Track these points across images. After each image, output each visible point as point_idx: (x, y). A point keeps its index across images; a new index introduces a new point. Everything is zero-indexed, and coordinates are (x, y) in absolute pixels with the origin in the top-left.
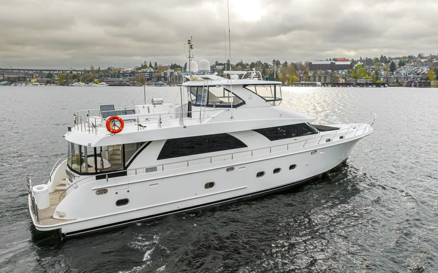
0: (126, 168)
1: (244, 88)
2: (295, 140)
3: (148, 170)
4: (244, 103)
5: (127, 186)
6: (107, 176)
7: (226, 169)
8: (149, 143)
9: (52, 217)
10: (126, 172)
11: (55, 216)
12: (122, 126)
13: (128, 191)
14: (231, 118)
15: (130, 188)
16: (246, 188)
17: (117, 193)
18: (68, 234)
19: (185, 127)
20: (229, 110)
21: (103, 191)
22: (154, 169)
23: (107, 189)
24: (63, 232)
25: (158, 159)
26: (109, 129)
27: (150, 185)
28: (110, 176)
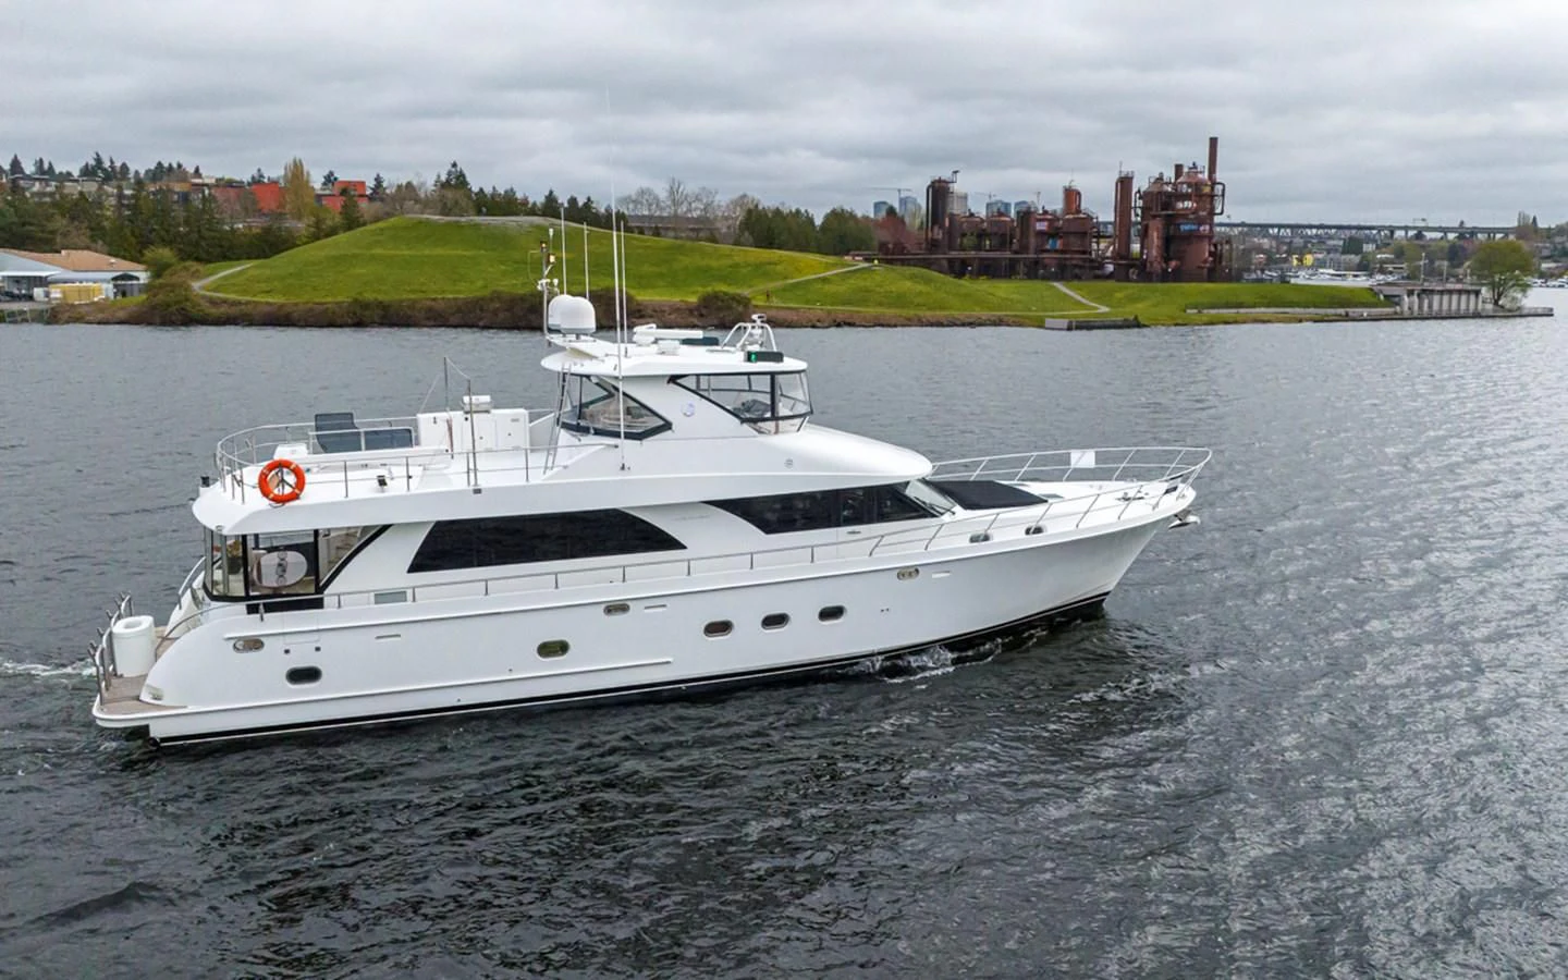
0: (320, 590)
1: (671, 385)
2: (853, 533)
3: (382, 597)
4: (667, 426)
5: (315, 636)
6: (261, 607)
7: (603, 606)
8: (385, 528)
9: (137, 698)
10: (322, 599)
11: (145, 697)
12: (300, 484)
13: (318, 649)
14: (623, 468)
15: (325, 641)
16: (668, 663)
17: (287, 652)
18: (164, 740)
19: (478, 491)
20: (616, 447)
21: (254, 644)
22: (398, 596)
23: (262, 639)
24: (152, 735)
25: (410, 571)
26: (265, 493)
27: (378, 638)
28: (270, 608)
